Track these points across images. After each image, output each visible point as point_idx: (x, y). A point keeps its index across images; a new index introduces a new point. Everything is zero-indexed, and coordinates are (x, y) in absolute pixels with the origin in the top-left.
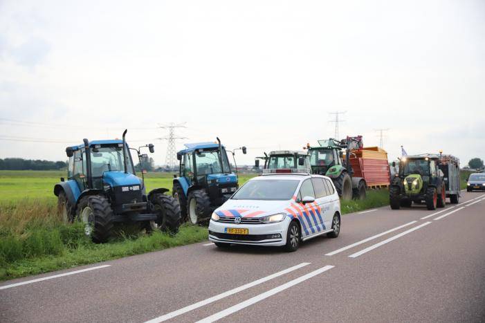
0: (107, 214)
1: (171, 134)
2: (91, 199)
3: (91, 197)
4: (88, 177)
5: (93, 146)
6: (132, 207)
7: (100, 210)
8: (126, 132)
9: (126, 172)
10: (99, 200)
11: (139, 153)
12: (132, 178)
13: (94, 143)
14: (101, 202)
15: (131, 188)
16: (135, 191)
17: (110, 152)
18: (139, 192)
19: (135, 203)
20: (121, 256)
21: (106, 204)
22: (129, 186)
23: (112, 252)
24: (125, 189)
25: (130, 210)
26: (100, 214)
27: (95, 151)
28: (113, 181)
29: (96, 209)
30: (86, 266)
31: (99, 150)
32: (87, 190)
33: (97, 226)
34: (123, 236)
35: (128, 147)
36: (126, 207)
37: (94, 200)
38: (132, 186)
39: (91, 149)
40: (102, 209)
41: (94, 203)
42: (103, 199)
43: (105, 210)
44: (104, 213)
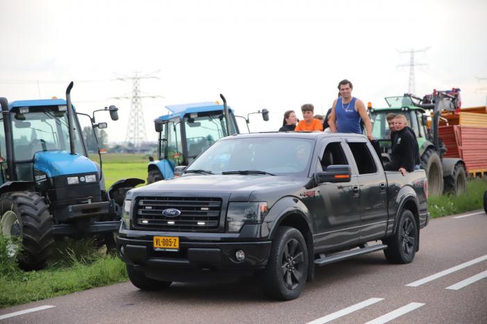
0: (43, 222)
1: (136, 90)
2: (15, 197)
3: (16, 194)
4: (8, 161)
5: (16, 110)
6: (85, 211)
7: (31, 216)
8: (71, 85)
9: (72, 153)
10: (30, 198)
11: (93, 120)
12: (82, 162)
13: (16, 105)
14: (32, 203)
15: (82, 179)
16: (90, 183)
17: (43, 120)
18: (96, 185)
19: (90, 202)
20: (71, 290)
21: (41, 206)
22: (79, 175)
23: (55, 284)
24: (72, 181)
25: (80, 214)
26: (32, 223)
27: (20, 117)
28: (51, 168)
29: (24, 215)
30: (13, 308)
31: (26, 116)
32: (8, 183)
33: (26, 242)
34: (73, 257)
35: (74, 110)
36: (75, 210)
37: (21, 200)
38: (84, 175)
39: (13, 115)
40: (35, 213)
41: (20, 204)
42: (35, 198)
43: (39, 215)
44: (37, 220)
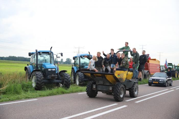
0: (42, 79)
2: (36, 73)
3: (36, 72)
4: (36, 64)
5: (39, 52)
6: (51, 77)
7: (39, 78)
9: (51, 63)
10: (39, 73)
11: (57, 56)
12: (53, 66)
13: (39, 51)
14: (39, 74)
15: (52, 70)
17: (47, 55)
18: (55, 71)
19: (53, 75)
20: (44, 96)
21: (42, 75)
22: (51, 69)
23: (40, 94)
24: (49, 70)
25: (50, 78)
26: (39, 79)
27: (40, 54)
28: (45, 67)
29: (37, 77)
30: (29, 99)
31: (42, 54)
32: (35, 69)
33: (37, 84)
34: (46, 88)
35: (53, 54)
36: (49, 77)
37: (37, 73)
38: (52, 69)
39: (39, 54)
40: (40, 77)
41: (37, 75)
42: (40, 73)
43: (41, 77)
44: (40, 79)
